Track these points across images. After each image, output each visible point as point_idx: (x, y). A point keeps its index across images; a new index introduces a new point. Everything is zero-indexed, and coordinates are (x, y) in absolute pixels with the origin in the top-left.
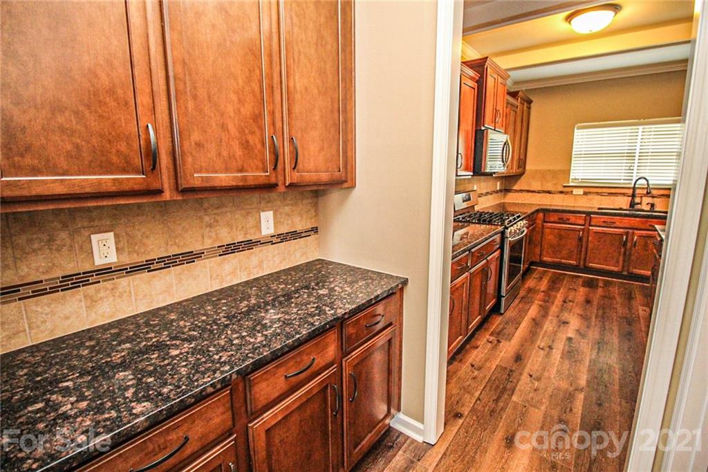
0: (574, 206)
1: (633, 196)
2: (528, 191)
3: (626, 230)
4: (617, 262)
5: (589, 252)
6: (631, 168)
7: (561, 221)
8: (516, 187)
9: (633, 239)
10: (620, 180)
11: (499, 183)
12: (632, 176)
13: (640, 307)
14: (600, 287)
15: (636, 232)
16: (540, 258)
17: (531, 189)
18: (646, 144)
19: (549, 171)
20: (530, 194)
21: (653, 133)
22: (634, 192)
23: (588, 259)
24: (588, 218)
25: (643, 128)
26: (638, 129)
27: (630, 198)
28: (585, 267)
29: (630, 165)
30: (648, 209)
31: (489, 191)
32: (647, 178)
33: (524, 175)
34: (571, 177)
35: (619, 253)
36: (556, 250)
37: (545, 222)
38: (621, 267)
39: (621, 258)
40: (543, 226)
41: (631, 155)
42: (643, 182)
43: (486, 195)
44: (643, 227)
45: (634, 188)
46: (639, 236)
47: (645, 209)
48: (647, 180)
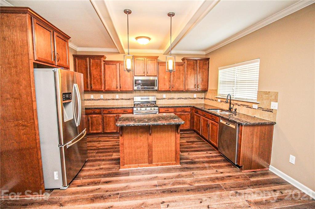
1: (230, 104)
2: (209, 99)
3: (208, 119)
8: (206, 97)
11: (195, 95)
12: (234, 94)
19: (213, 90)
21: (240, 70)
26: (235, 68)
33: (208, 92)
34: (218, 93)
41: (234, 82)
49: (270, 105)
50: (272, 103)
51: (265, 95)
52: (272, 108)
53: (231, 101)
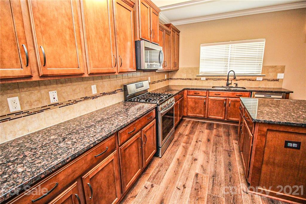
0: (202, 86)
1: (228, 80)
2: (181, 79)
3: (226, 98)
4: (222, 114)
5: (209, 110)
6: (226, 66)
7: (196, 94)
8: (175, 77)
9: (229, 103)
10: (222, 72)
11: (166, 75)
12: (227, 70)
13: (233, 141)
14: (215, 129)
15: (230, 98)
16: (187, 114)
17: (182, 78)
18: (233, 53)
19: (190, 68)
20: (182, 80)
21: (236, 48)
22: (228, 78)
23: (208, 113)
24: (208, 92)
25: (231, 46)
26: (229, 46)
27: (227, 81)
28: (208, 117)
29: (226, 64)
30: (235, 86)
31: (160, 80)
32: (234, 70)
33: (178, 71)
34: (200, 71)
35: (223, 109)
36: (194, 109)
37: (188, 95)
38: (224, 117)
39: (224, 112)
40: (187, 97)
41: (226, 59)
42: (232, 72)
43: (158, 82)
44: (233, 96)
45: (228, 76)
46: (231, 101)
47: (233, 86)
48: (234, 72)
49: (277, 75)
50: (278, 74)
51: (271, 69)
52: (278, 78)
53: (229, 77)
